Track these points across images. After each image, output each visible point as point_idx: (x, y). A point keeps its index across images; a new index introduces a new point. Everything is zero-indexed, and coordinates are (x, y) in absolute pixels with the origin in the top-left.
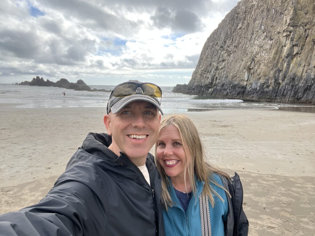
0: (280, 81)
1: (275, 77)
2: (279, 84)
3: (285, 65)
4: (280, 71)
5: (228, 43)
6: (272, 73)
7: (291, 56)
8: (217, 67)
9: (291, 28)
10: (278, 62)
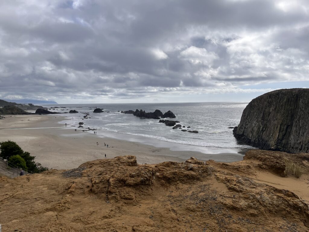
0: (260, 140)
1: (258, 138)
2: (260, 141)
3: (261, 134)
4: (260, 136)
5: (249, 117)
6: (257, 136)
7: (263, 131)
8: (245, 127)
9: (262, 121)
10: (258, 133)
